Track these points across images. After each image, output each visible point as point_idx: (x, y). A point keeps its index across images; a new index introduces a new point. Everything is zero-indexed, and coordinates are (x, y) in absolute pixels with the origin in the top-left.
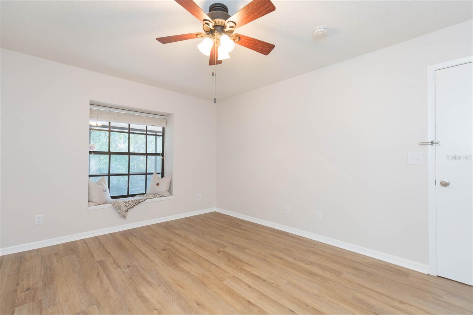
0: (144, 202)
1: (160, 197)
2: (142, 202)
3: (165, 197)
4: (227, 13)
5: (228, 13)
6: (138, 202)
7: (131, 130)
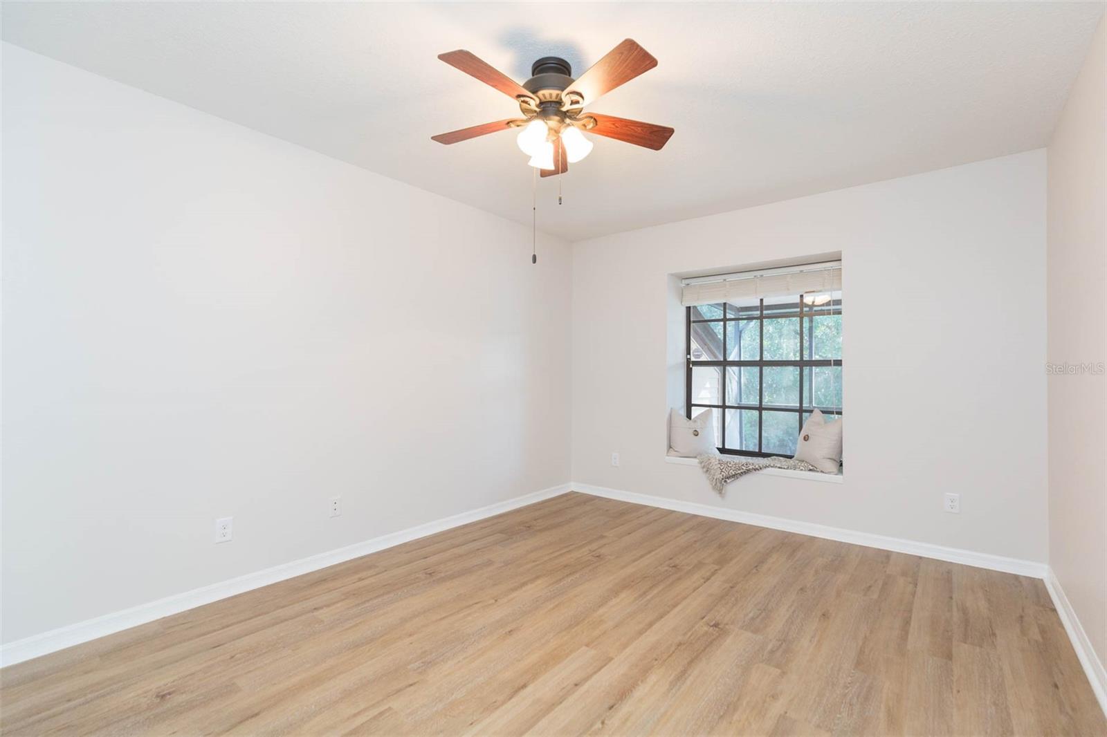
0: (761, 472)
1: (810, 470)
2: (755, 470)
3: (823, 474)
4: (568, 76)
5: (570, 75)
6: (745, 468)
7: (766, 310)
